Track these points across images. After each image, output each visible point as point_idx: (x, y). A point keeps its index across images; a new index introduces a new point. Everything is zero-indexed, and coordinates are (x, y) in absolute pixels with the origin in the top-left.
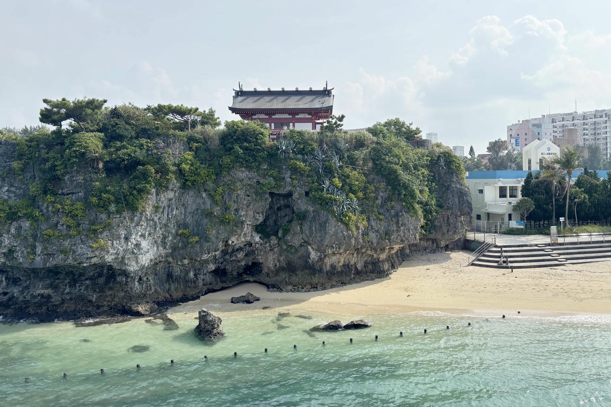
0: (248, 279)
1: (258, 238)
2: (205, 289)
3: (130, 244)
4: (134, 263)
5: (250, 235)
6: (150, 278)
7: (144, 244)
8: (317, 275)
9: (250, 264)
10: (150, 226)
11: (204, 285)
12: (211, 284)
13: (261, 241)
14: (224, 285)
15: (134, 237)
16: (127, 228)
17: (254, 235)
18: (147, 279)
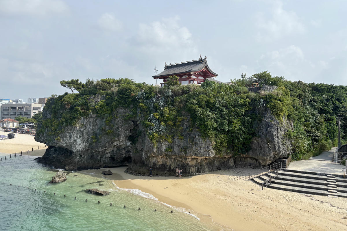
0: (126, 164)
1: (129, 143)
2: (104, 165)
3: (71, 140)
4: (74, 148)
5: (125, 141)
6: (85, 156)
7: (78, 141)
8: (144, 167)
9: (127, 157)
10: (80, 133)
11: (104, 163)
12: (107, 164)
13: (131, 145)
14: (114, 165)
15: (73, 137)
16: (70, 133)
17: (127, 142)
18: (84, 156)
